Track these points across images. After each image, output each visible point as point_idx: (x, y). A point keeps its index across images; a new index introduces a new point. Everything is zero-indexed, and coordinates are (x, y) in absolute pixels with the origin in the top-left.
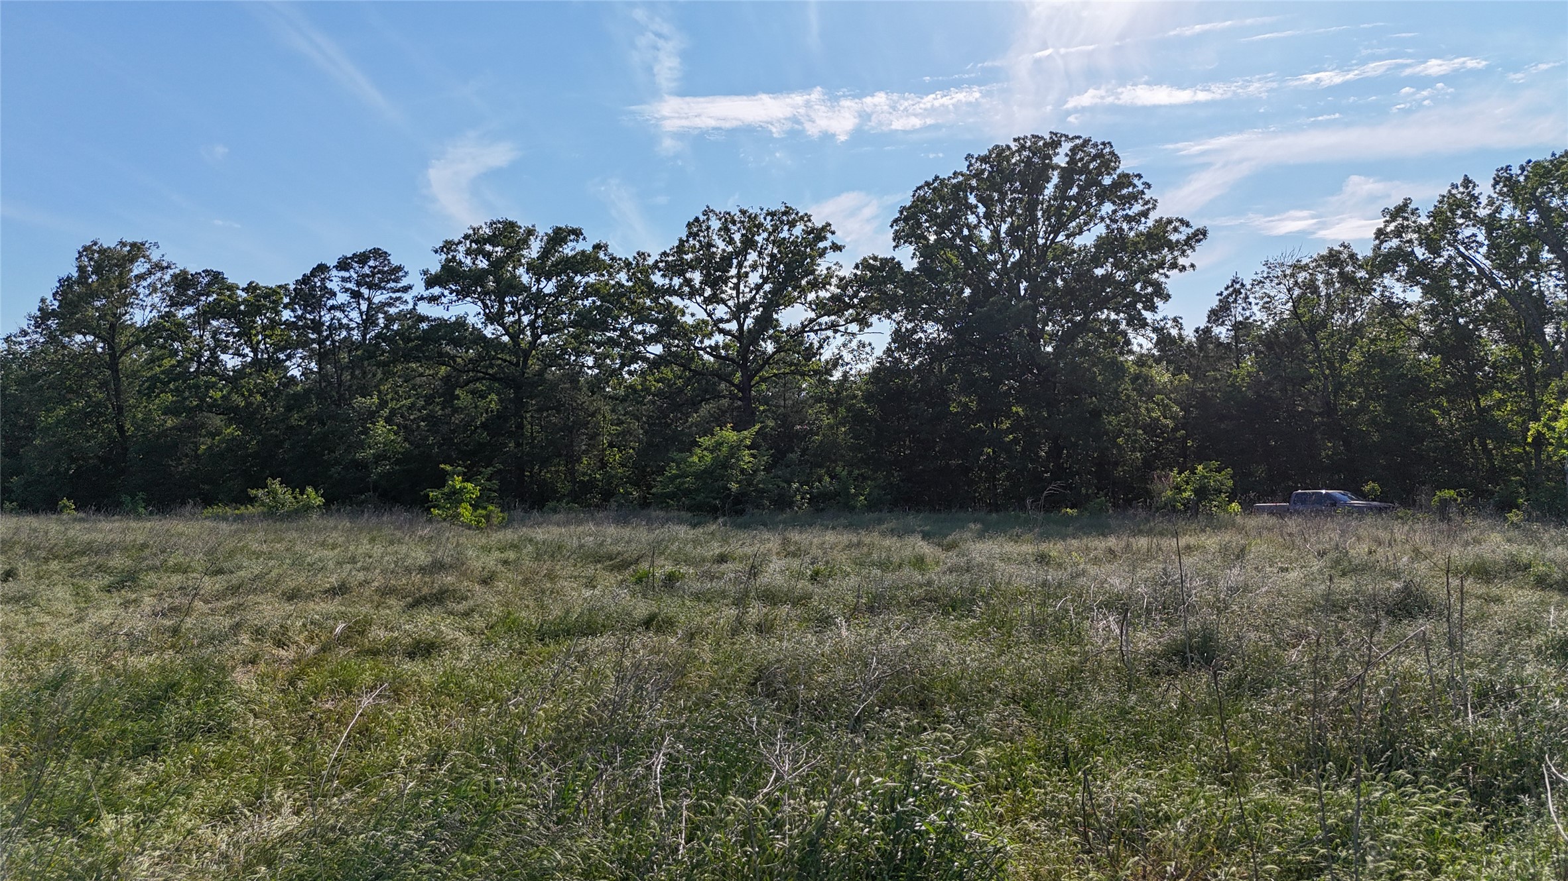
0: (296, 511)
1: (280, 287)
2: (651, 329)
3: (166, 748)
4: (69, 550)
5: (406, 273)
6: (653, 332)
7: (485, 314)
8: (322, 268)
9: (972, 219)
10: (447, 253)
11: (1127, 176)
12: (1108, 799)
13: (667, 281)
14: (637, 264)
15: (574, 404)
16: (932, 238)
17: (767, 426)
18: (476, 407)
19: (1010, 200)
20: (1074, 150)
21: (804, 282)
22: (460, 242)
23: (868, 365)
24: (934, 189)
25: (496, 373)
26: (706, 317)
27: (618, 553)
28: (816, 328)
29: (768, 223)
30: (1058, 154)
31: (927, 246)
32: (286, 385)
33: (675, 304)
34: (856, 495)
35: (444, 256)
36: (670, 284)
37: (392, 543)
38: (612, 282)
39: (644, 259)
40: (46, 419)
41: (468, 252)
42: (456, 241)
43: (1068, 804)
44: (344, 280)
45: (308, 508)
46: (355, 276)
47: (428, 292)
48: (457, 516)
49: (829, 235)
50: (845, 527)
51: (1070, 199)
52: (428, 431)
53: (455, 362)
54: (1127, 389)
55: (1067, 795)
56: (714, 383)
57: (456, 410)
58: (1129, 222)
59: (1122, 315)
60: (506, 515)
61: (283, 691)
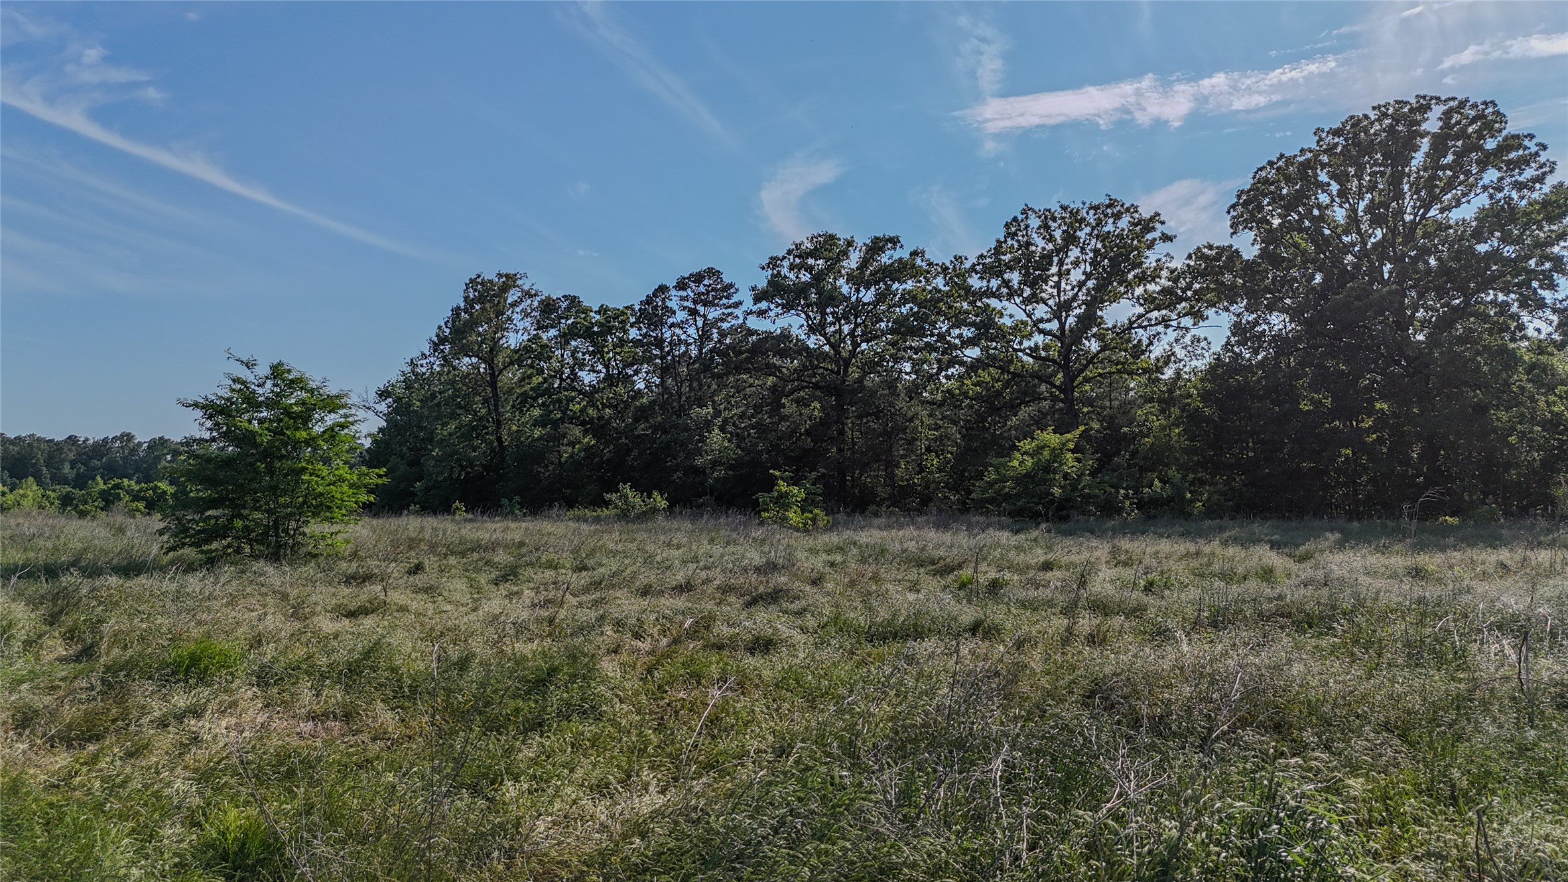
0: (644, 513)
1: (626, 308)
2: (968, 333)
3: (550, 726)
4: (463, 547)
5: (737, 290)
6: (970, 335)
7: (808, 325)
8: (663, 289)
9: (1324, 198)
10: (774, 269)
11: (1518, 137)
12: (1508, 845)
13: (985, 283)
14: (954, 268)
15: (893, 410)
16: (1276, 222)
17: (1092, 429)
18: (801, 415)
19: (1370, 175)
20: (1448, 114)
21: (1130, 276)
22: (784, 258)
23: (1204, 361)
24: (1278, 169)
25: (818, 382)
26: (1025, 318)
27: (940, 558)
28: (1146, 323)
29: (1091, 218)
30: (1428, 119)
31: (1271, 231)
32: (634, 398)
33: (993, 306)
34: (1192, 501)
35: (770, 272)
36: (988, 286)
37: (728, 543)
38: (929, 288)
39: (961, 263)
40: (441, 432)
41: (791, 268)
42: (781, 257)
43: (1457, 847)
44: (683, 299)
45: (655, 510)
46: (692, 295)
47: (756, 307)
48: (785, 519)
49: (1158, 225)
50: (1182, 535)
51: (1444, 168)
52: (757, 438)
53: (781, 372)
54: (1521, 381)
55: (1456, 837)
56: (1034, 385)
57: (783, 418)
58: (1519, 190)
59: (1512, 296)
60: (830, 518)
61: (642, 679)
